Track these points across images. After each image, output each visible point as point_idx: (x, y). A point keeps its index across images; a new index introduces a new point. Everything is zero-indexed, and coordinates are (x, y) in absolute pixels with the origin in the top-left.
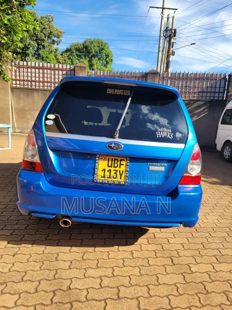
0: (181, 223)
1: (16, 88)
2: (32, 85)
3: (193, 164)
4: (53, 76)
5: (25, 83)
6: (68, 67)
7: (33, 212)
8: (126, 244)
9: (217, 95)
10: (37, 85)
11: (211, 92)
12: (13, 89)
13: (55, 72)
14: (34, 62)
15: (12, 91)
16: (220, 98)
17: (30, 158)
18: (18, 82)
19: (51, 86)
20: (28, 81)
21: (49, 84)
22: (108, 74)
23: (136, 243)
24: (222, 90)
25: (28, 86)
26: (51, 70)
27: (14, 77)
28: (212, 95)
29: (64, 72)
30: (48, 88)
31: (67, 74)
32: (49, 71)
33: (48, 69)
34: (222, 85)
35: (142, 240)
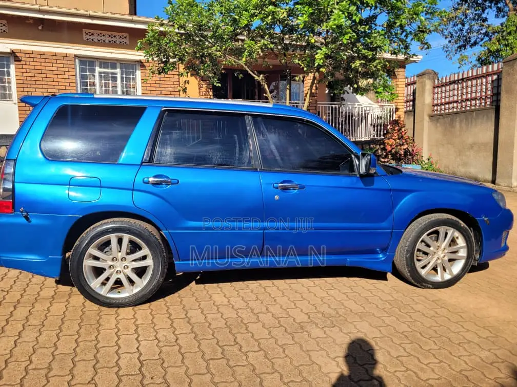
10: (477, 105)
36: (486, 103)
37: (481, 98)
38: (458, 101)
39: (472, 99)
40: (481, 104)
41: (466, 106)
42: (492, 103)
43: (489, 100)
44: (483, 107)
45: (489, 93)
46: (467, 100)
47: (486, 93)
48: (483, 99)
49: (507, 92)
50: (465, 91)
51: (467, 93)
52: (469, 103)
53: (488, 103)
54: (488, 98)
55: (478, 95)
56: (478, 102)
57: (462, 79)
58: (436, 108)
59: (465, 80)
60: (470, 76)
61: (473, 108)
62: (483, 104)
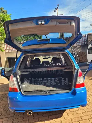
0: (80, 106)
1: (7, 53)
2: (13, 50)
3: (80, 78)
7: (15, 110)
8: (58, 117)
9: (84, 43)
11: (81, 42)
16: (86, 44)
17: (12, 86)
18: (8, 50)
23: (62, 116)
24: (85, 41)
25: (11, 51)
27: (6, 49)
28: (82, 43)
34: (85, 39)
35: (65, 114)
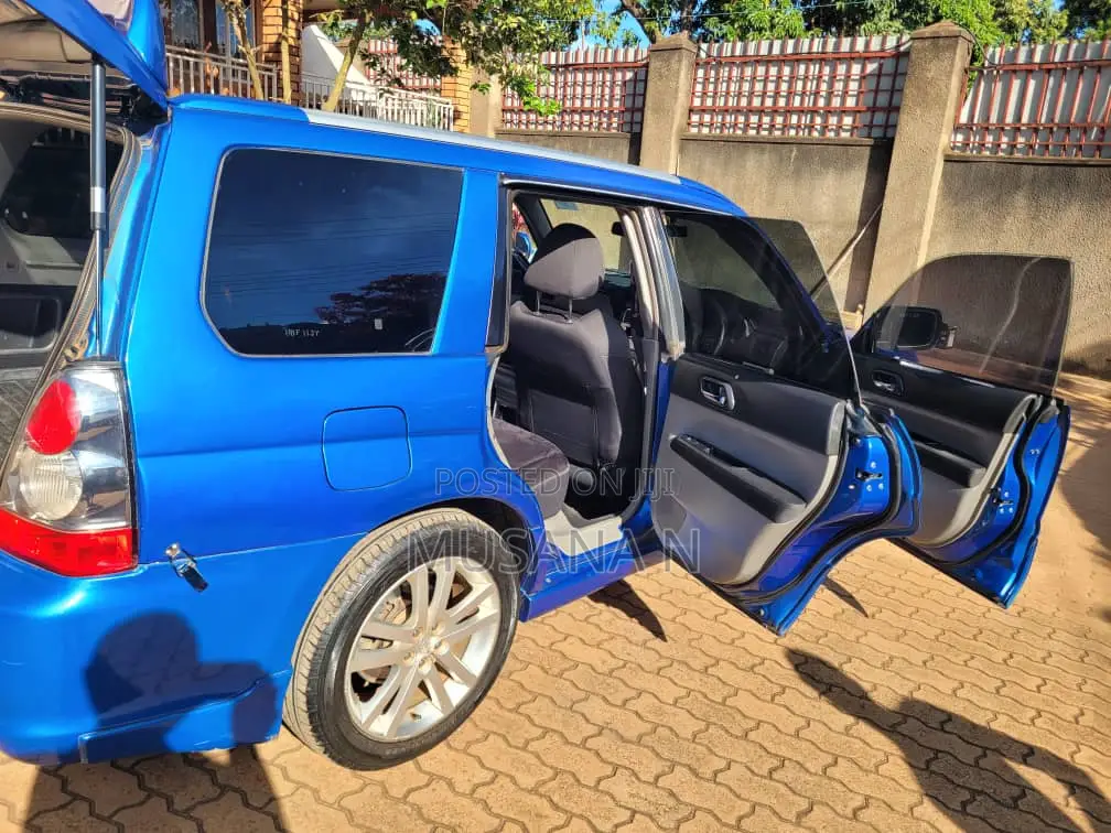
2: (747, 126)
4: (824, 87)
5: (728, 118)
6: (891, 42)
10: (764, 126)
12: (686, 141)
13: (834, 70)
14: (768, 41)
15: (682, 150)
18: (707, 118)
19: (811, 127)
20: (738, 111)
21: (806, 120)
22: (1070, 58)
25: (734, 131)
26: (821, 64)
27: (697, 102)
29: (871, 67)
30: (801, 133)
31: (879, 74)
32: (814, 69)
33: (811, 60)
36: (610, 124)
37: (602, 111)
38: (592, 111)
39: (583, 111)
40: (601, 124)
41: (572, 123)
42: (621, 125)
43: (615, 119)
44: (604, 131)
45: (617, 104)
46: (574, 111)
47: (611, 104)
48: (605, 115)
49: (656, 111)
50: (569, 91)
51: (574, 97)
52: (577, 117)
53: (615, 125)
54: (615, 115)
55: (597, 104)
56: (595, 119)
57: (566, 66)
58: (509, 116)
59: (571, 69)
60: (582, 62)
61: (585, 129)
62: (605, 125)
